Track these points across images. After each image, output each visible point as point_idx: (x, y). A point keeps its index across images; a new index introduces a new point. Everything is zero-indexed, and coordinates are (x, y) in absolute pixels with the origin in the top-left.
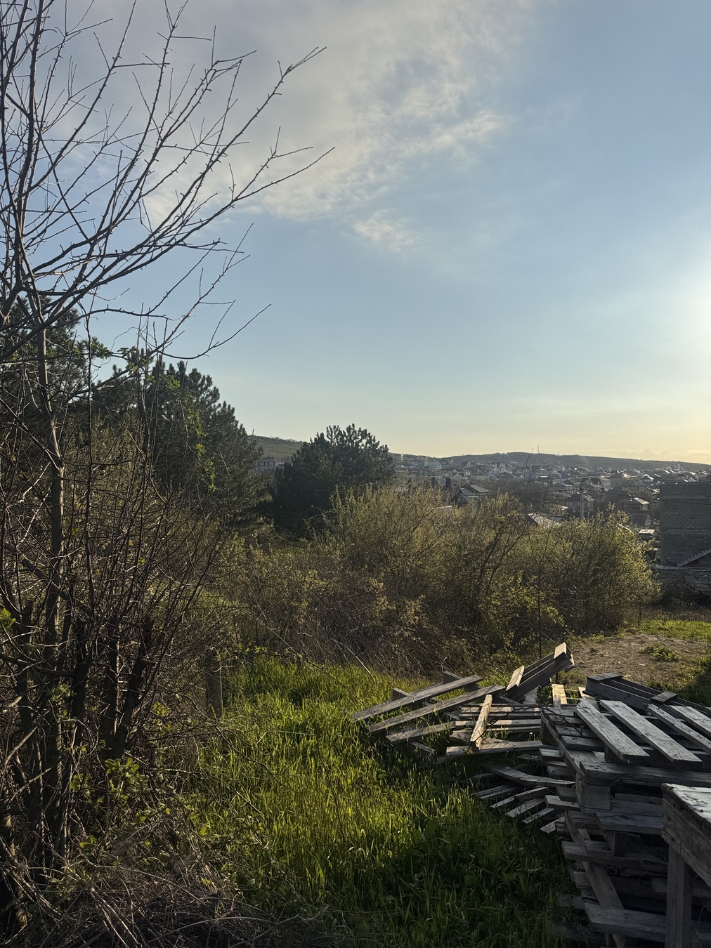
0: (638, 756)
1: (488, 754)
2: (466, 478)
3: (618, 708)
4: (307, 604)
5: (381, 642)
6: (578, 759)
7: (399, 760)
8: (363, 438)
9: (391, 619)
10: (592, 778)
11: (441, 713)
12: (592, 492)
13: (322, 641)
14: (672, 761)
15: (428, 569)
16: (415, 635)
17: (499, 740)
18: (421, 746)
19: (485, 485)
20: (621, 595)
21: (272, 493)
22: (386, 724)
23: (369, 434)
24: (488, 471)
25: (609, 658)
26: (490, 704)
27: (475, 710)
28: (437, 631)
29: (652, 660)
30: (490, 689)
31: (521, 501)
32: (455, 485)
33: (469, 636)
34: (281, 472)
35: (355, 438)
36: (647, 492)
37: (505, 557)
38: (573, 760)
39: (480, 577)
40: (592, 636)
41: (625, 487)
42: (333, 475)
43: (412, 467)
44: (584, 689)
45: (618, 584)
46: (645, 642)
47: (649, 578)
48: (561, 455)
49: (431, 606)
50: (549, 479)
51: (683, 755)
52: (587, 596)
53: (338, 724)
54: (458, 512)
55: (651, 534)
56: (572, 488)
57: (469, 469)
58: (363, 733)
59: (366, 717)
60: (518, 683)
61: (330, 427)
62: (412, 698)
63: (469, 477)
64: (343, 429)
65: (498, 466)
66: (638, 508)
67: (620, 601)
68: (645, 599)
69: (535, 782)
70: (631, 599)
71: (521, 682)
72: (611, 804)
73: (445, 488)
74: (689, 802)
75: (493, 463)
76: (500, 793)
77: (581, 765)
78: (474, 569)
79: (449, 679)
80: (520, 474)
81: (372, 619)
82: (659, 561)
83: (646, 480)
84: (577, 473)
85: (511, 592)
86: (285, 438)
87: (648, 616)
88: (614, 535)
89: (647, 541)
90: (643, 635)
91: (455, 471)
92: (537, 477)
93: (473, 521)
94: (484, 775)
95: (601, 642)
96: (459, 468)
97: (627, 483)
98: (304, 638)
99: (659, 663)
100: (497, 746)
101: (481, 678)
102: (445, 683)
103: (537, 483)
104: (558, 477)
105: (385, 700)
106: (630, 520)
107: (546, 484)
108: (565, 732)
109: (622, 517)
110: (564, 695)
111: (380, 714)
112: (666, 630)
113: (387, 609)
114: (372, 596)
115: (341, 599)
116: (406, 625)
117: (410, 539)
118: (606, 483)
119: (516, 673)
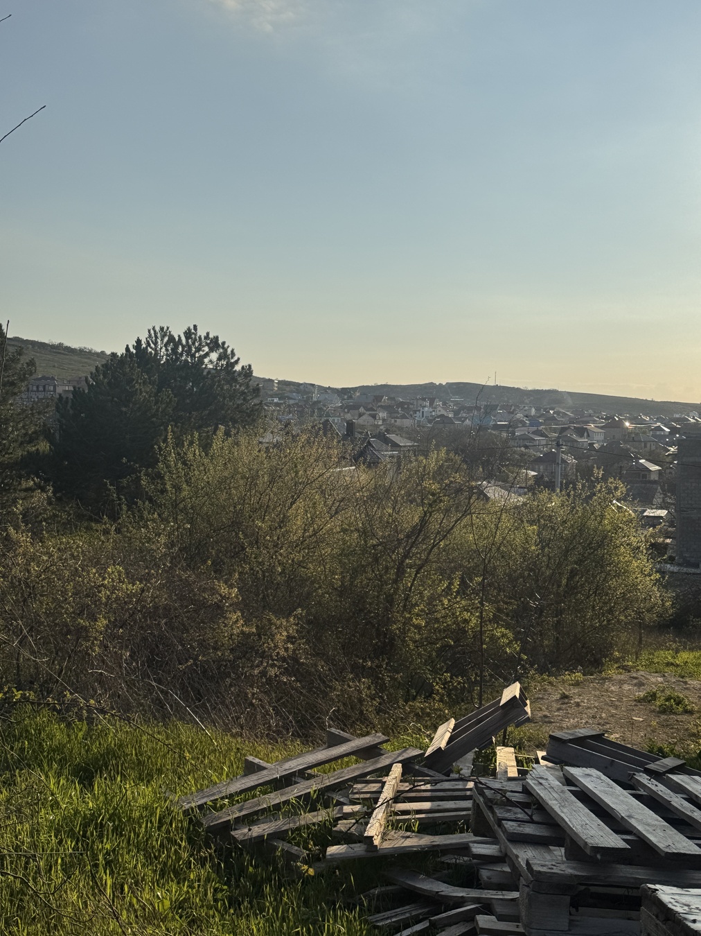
0: (613, 848)
1: (392, 856)
2: (380, 423)
3: (589, 779)
4: (105, 622)
5: (231, 685)
6: (525, 855)
7: (251, 869)
8: (211, 350)
9: (247, 648)
10: (544, 884)
11: (322, 792)
12: (574, 449)
13: (131, 684)
14: (663, 855)
15: (312, 569)
16: (287, 672)
17: (409, 834)
18: (286, 846)
19: (410, 434)
20: (611, 611)
21: (48, 436)
22: (233, 814)
23: (224, 343)
24: (415, 412)
25: (589, 708)
26: (399, 777)
27: (374, 787)
28: (322, 667)
29: (654, 711)
30: (399, 755)
31: (464, 461)
32: (361, 433)
33: (374, 674)
34: (67, 402)
35: (198, 350)
36: (658, 451)
37: (435, 550)
38: (517, 857)
39: (395, 581)
40: (564, 675)
41: (626, 442)
42: (157, 410)
43: (292, 402)
44: (544, 753)
45: (607, 594)
46: (643, 685)
47: (655, 584)
48: (530, 389)
49: (315, 628)
50: (511, 427)
51: (679, 846)
52: (559, 612)
53: (152, 813)
54: (364, 477)
55: (661, 517)
56: (544, 442)
57: (384, 408)
58: (194, 829)
59: (200, 803)
60: (443, 745)
61: (154, 328)
62: (274, 771)
63: (384, 420)
64: (178, 332)
65: (431, 404)
66: (644, 476)
67: (609, 621)
68: (647, 616)
69: (462, 897)
70: (626, 617)
71: (448, 743)
72: (571, 921)
73: (345, 437)
74: (678, 909)
75: (424, 399)
76: (408, 915)
77: (528, 864)
78: (387, 568)
79: (335, 741)
80: (466, 418)
81: (216, 649)
82: (671, 559)
83: (658, 433)
84: (553, 419)
85: (443, 604)
86: (75, 344)
87: (651, 644)
88: (602, 517)
89: (654, 527)
90: (642, 673)
91: (362, 410)
92: (492, 423)
93: (387, 491)
94: (383, 889)
95: (577, 684)
96: (370, 406)
97: (631, 437)
98: (101, 679)
99: (663, 717)
100: (408, 843)
101: (387, 738)
102: (329, 746)
103: (491, 434)
104: (524, 424)
105: (232, 777)
106: (627, 495)
107: (504, 435)
108: (507, 815)
109: (616, 488)
110: (515, 764)
111: (222, 798)
112: (677, 666)
113: (242, 632)
114: (218, 610)
115: (165, 616)
116: (271, 656)
117: (283, 521)
118: (597, 435)
119: (441, 729)
